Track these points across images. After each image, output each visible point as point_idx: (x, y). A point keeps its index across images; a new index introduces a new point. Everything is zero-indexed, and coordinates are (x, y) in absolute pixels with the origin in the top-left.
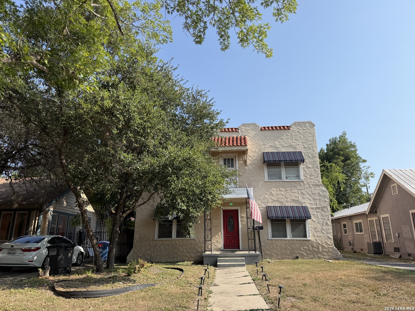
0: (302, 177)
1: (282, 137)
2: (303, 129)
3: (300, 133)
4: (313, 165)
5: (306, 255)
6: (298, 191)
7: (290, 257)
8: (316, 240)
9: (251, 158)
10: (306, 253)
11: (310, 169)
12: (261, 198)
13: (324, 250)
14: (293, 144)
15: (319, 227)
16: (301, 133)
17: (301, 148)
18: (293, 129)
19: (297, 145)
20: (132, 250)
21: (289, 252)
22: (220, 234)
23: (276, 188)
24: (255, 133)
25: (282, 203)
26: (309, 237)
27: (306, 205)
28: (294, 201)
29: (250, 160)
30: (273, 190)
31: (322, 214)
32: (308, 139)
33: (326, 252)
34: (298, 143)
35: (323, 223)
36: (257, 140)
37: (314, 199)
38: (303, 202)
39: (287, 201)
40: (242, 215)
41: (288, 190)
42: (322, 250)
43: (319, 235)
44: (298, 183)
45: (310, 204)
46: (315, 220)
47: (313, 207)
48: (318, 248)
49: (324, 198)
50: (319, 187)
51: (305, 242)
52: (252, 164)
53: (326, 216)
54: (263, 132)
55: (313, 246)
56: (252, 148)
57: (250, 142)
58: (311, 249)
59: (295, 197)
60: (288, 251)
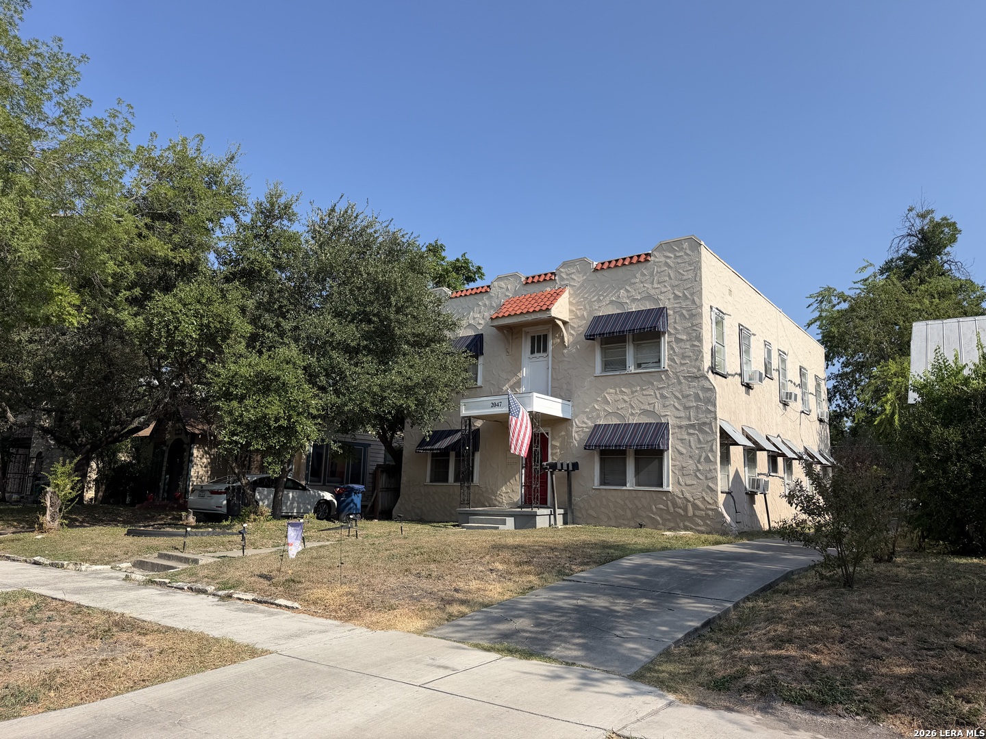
0: (665, 363)
1: (633, 281)
2: (676, 257)
3: (669, 266)
4: (688, 334)
5: (661, 522)
6: (655, 393)
7: (632, 523)
8: (682, 491)
9: (575, 331)
10: (661, 517)
11: (682, 345)
12: (588, 410)
13: (698, 513)
14: (652, 292)
15: (691, 465)
16: (672, 264)
17: (669, 299)
18: (657, 260)
19: (661, 293)
20: (399, 501)
21: (629, 514)
22: (517, 477)
23: (614, 388)
24: (584, 278)
25: (623, 417)
26: (668, 486)
27: (668, 420)
28: (645, 412)
29: (572, 335)
30: (609, 393)
31: (699, 439)
32: (685, 278)
33: (701, 517)
34: (664, 290)
35: (700, 457)
36: (586, 293)
37: (686, 408)
38: (663, 414)
39: (632, 414)
40: (554, 443)
41: (636, 391)
42: (694, 513)
43: (689, 482)
44: (656, 374)
45: (677, 417)
46: (684, 451)
47: (682, 423)
48: (686, 510)
49: (706, 404)
50: (699, 381)
51: (660, 495)
52: (574, 343)
53: (708, 442)
54: (598, 274)
55: (675, 505)
56: (577, 309)
57: (574, 299)
58: (672, 510)
59: (649, 404)
60: (628, 511)
